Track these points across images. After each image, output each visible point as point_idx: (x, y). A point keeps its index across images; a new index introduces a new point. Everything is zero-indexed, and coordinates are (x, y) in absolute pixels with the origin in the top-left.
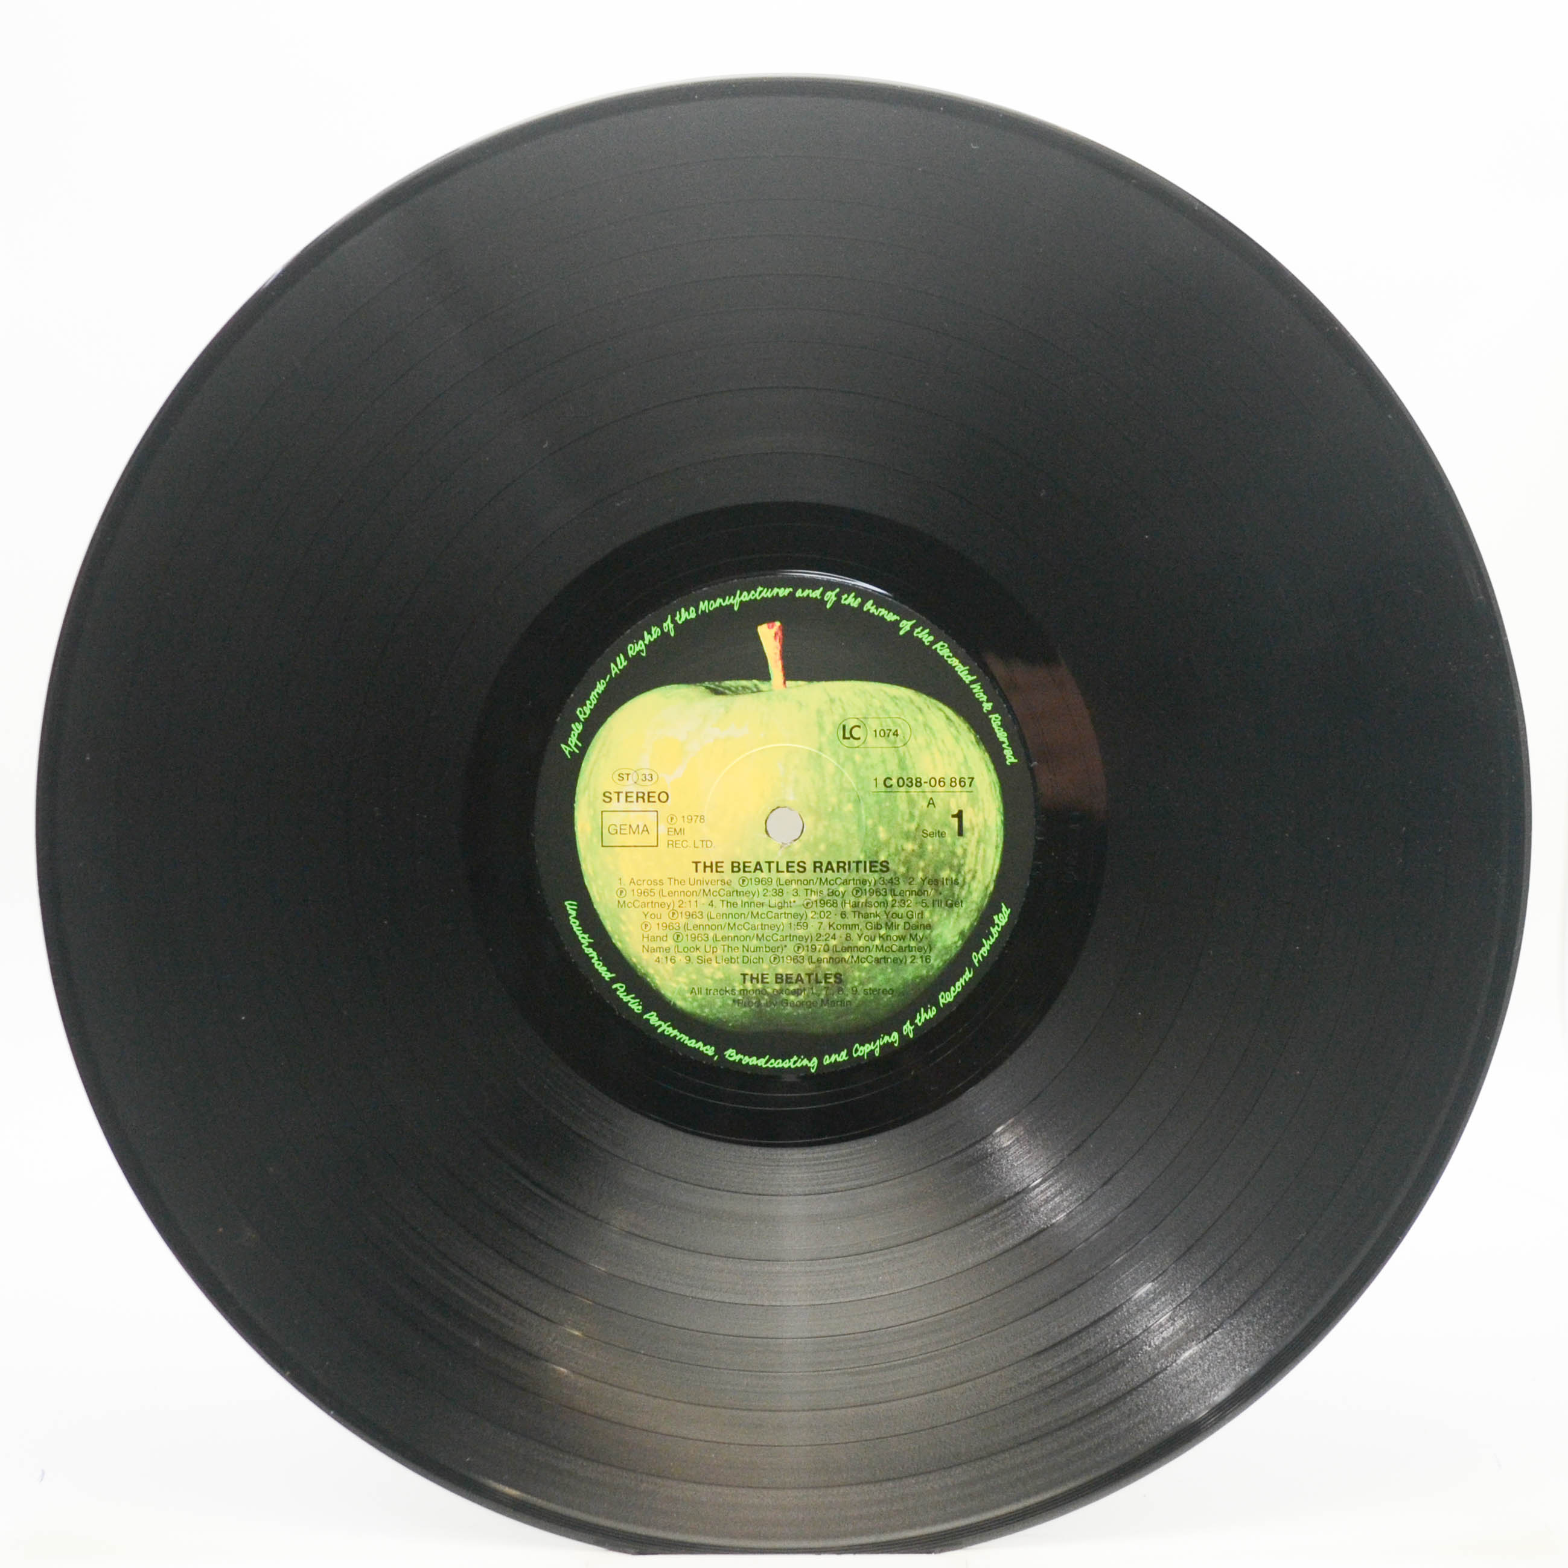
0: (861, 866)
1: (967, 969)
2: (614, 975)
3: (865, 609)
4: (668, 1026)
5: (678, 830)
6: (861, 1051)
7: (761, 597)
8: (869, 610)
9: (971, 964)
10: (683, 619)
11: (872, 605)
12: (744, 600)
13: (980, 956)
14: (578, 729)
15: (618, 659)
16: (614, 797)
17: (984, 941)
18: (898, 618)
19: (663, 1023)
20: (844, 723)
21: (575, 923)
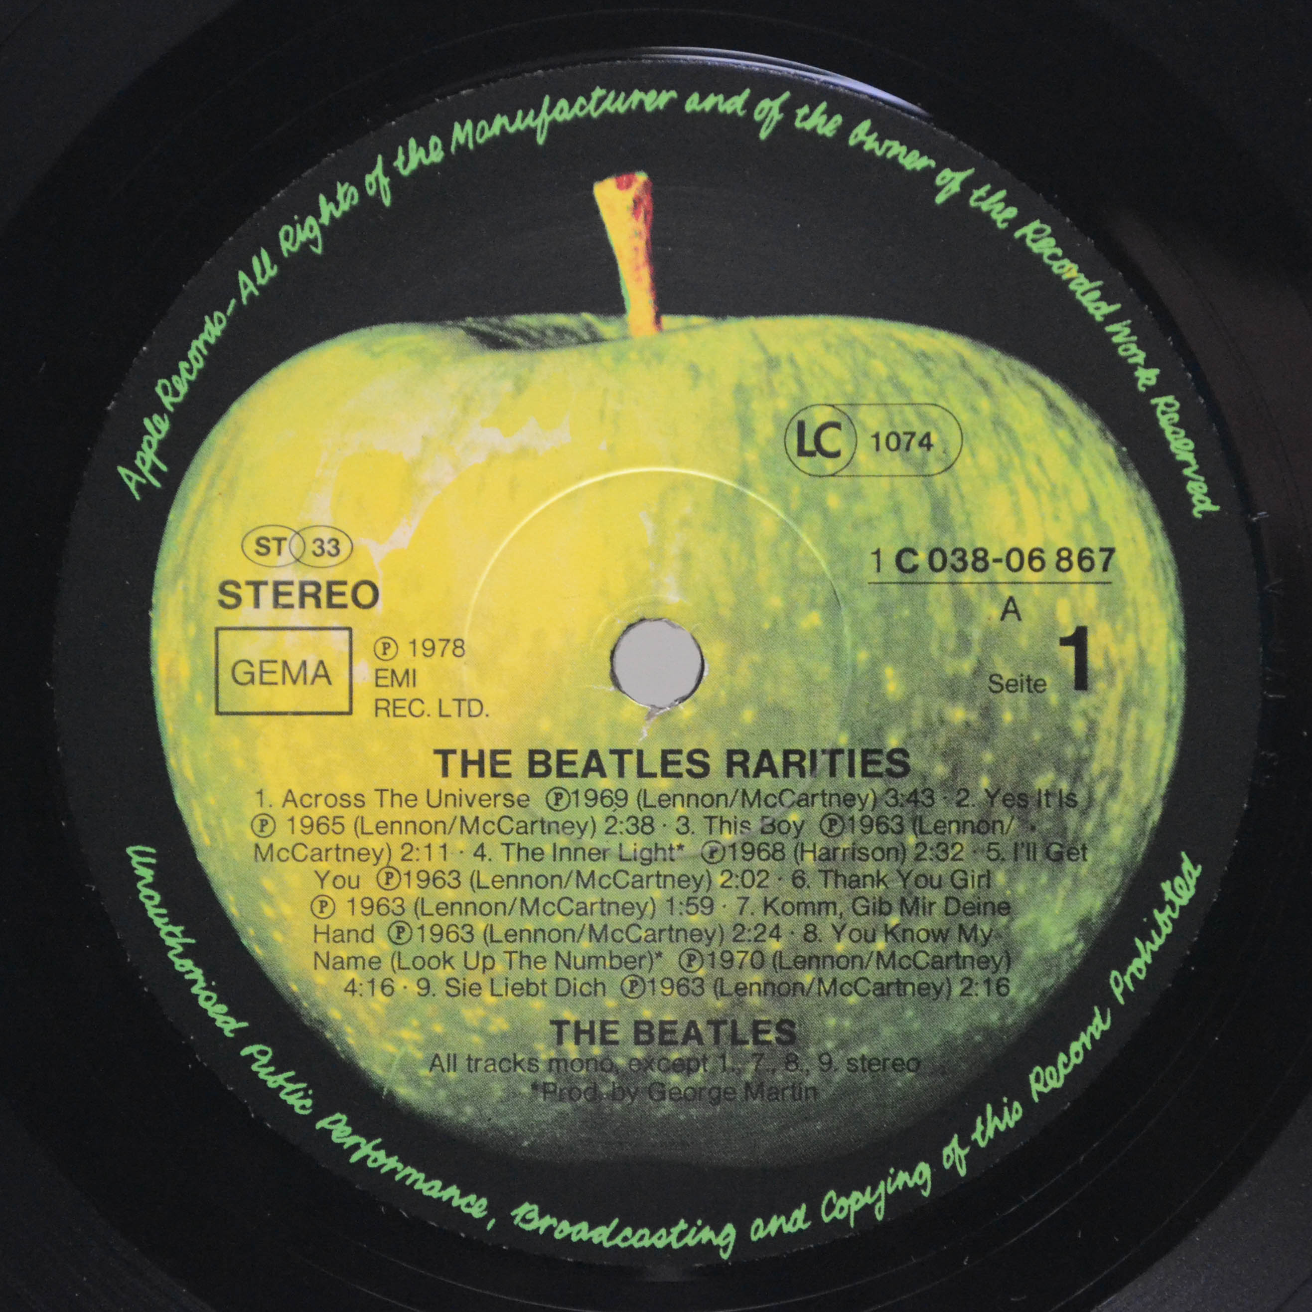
0: (842, 762)
1: (1096, 1010)
2: (244, 1024)
3: (852, 142)
4: (376, 1148)
5: (400, 674)
6: (842, 1209)
7: (601, 110)
8: (861, 144)
9: (1106, 1000)
10: (413, 165)
11: (869, 134)
12: (560, 119)
13: (1127, 979)
14: (159, 432)
15: (255, 261)
16: (247, 593)
17: (1138, 943)
18: (933, 164)
19: (363, 1141)
20: (801, 417)
21: (151, 898)
